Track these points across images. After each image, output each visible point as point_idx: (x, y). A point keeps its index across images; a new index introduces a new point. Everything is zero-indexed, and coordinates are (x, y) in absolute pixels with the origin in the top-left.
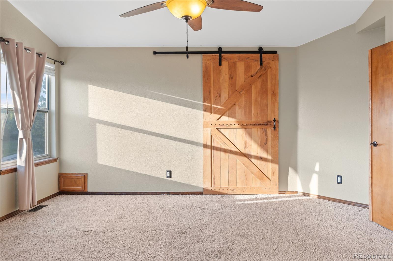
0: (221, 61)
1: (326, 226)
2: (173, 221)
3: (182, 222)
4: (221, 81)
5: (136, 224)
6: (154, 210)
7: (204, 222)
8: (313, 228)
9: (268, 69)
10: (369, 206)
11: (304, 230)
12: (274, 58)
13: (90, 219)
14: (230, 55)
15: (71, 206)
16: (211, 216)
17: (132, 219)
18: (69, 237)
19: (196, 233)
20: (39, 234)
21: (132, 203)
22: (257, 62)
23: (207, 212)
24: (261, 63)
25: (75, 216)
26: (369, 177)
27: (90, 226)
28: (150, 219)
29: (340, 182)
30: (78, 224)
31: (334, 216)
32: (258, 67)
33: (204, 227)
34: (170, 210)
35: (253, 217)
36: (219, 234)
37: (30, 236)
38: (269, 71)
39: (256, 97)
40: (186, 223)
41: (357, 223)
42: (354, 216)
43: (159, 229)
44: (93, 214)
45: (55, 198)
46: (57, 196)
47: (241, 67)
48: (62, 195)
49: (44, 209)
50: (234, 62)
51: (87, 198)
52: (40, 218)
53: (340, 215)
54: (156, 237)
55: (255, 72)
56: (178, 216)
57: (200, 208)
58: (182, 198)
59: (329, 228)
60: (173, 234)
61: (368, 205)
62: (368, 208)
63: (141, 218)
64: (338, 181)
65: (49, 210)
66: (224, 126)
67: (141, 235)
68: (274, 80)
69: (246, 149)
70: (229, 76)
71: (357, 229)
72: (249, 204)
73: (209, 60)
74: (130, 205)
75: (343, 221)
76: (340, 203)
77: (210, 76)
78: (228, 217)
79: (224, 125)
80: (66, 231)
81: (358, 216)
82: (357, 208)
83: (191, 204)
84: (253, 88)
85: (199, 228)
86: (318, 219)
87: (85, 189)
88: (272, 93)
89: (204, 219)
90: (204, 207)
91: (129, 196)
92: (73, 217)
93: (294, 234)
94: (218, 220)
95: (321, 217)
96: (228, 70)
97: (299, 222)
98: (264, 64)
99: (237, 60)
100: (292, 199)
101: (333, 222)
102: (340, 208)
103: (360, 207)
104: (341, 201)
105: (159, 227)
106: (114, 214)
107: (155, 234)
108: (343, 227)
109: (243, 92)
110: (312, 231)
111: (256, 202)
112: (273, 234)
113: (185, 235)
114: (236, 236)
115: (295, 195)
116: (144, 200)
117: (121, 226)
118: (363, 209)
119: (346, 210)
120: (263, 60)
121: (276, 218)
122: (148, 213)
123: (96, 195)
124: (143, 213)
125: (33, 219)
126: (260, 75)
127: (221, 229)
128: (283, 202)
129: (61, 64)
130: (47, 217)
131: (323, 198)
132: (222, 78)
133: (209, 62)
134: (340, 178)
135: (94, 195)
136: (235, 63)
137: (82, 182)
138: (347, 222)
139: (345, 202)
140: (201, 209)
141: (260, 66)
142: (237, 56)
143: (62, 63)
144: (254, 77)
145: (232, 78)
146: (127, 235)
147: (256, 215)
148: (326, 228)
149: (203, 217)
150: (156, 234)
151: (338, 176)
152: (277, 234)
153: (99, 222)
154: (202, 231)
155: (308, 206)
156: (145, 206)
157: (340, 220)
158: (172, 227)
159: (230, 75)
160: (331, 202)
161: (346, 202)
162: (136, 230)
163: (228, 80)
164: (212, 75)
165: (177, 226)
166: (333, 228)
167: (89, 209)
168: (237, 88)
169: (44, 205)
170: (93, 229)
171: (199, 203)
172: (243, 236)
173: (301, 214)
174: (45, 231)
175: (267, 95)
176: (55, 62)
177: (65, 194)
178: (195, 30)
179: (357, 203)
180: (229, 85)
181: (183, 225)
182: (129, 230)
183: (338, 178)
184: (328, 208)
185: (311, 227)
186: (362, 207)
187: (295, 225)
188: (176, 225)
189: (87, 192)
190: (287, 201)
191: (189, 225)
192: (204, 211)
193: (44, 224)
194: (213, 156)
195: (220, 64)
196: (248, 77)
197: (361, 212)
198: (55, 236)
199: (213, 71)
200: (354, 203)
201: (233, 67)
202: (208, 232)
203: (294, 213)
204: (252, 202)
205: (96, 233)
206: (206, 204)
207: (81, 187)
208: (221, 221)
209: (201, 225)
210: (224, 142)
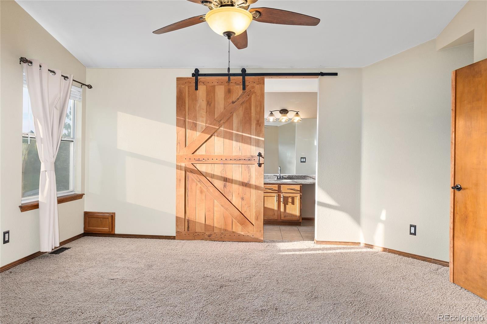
0: (198, 85)
1: (394, 285)
2: (210, 272)
3: (221, 274)
4: (197, 108)
5: (167, 273)
6: (189, 258)
7: (246, 274)
8: (378, 288)
9: (253, 94)
10: (450, 264)
11: (366, 290)
12: (259, 81)
13: (116, 265)
14: (208, 78)
15: (96, 250)
16: (255, 267)
17: (164, 267)
18: (93, 286)
19: (236, 287)
20: (60, 280)
21: (164, 249)
22: (239, 86)
23: (250, 262)
24: (244, 87)
25: (100, 261)
26: (450, 228)
27: (116, 273)
28: (184, 269)
29: (413, 232)
30: (104, 271)
31: (405, 274)
32: (241, 92)
33: (246, 280)
34: (208, 259)
35: (304, 272)
36: (263, 290)
37: (51, 282)
38: (253, 97)
39: (237, 127)
40: (225, 275)
41: (434, 284)
42: (430, 276)
43: (194, 280)
44: (120, 259)
45: (79, 239)
46: (81, 238)
47: (220, 92)
48: (86, 237)
49: (67, 251)
50: (212, 86)
51: (114, 241)
52: (62, 261)
53: (413, 274)
54: (190, 289)
55: (237, 98)
56: (217, 266)
57: (242, 258)
58: (222, 246)
59: (398, 289)
60: (210, 287)
61: (448, 263)
62: (449, 267)
63: (174, 267)
64: (411, 232)
65: (72, 253)
66: (200, 161)
67: (173, 287)
68: (259, 107)
69: (226, 189)
70: (207, 103)
71: (433, 291)
72: (301, 255)
73: (184, 84)
74: (162, 251)
75: (416, 281)
76: (413, 258)
77: (185, 103)
78: (275, 269)
79: (200, 159)
80: (89, 278)
81: (435, 276)
82: (434, 266)
83: (232, 253)
84: (234, 116)
85: (240, 282)
86: (384, 277)
87: (112, 230)
88: (257, 122)
89: (246, 271)
90: (247, 256)
91: (161, 240)
92: (98, 262)
93: (354, 293)
94: (263, 273)
95: (389, 274)
96: (205, 95)
97: (361, 279)
98: (247, 88)
99: (216, 84)
100: (353, 250)
101: (403, 281)
102: (412, 265)
103: (438, 264)
104: (414, 256)
105: (194, 278)
106: (144, 261)
107: (188, 286)
108: (416, 289)
109: (223, 121)
110: (376, 291)
111: (309, 252)
112: (328, 292)
113: (223, 289)
114: (283, 293)
115: (357, 246)
116: (178, 246)
117: (151, 275)
118: (442, 268)
119: (420, 268)
120: (247, 84)
121: (332, 274)
122: (181, 261)
123: (124, 238)
124: (176, 261)
125: (55, 263)
126: (242, 102)
127: (266, 283)
128: (343, 255)
129: (88, 88)
130: (70, 261)
131: (392, 251)
132: (198, 105)
133: (183, 86)
134: (414, 228)
135: (122, 237)
136: (214, 87)
137: (109, 223)
138: (421, 283)
139: (419, 257)
140: (244, 259)
141: (242, 90)
142: (216, 79)
143: (90, 87)
144: (235, 104)
145: (210, 105)
146: (157, 286)
147: (308, 269)
148: (394, 289)
149: (246, 269)
150: (190, 286)
151: (411, 226)
152: (334, 293)
153: (127, 270)
154: (244, 286)
155: (373, 260)
156: (179, 253)
157: (412, 280)
158: (208, 279)
159: (208, 101)
160: (401, 256)
161: (421, 258)
162: (168, 280)
163: (205, 107)
164: (187, 102)
165: (215, 278)
166: (403, 289)
167: (116, 254)
168: (216, 117)
169: (67, 247)
170: (120, 277)
171: (241, 252)
172: (292, 293)
173: (363, 271)
174: (67, 276)
175: (251, 124)
176: (81, 85)
177: (90, 236)
178: (239, 48)
179: (434, 259)
180: (206, 112)
181: (222, 277)
182: (160, 280)
183: (411, 227)
184: (398, 264)
185: (376, 286)
186: (441, 265)
187: (356, 284)
188: (214, 276)
189: (115, 234)
190: (346, 253)
191: (229, 277)
192: (246, 262)
193: (66, 268)
194: (188, 196)
195: (196, 89)
196: (228, 104)
197: (439, 271)
198: (77, 283)
199: (189, 96)
200: (431, 259)
201: (211, 92)
202: (250, 286)
203: (354, 268)
204: (304, 253)
205: (123, 281)
206: (249, 253)
207: (108, 229)
208: (267, 274)
209: (243, 278)
210: (200, 179)
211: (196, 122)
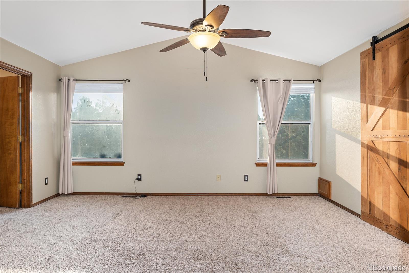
0: (375, 54)
4: (375, 80)
14: (382, 43)
46: (313, 196)
48: (319, 197)
69: (400, 173)
70: (382, 71)
73: (365, 57)
77: (366, 77)
79: (378, 136)
96: (381, 63)
99: (389, 46)
109: (396, 88)
132: (376, 76)
133: (365, 60)
136: (388, 50)
142: (390, 40)
143: (318, 81)
145: (385, 73)
159: (383, 68)
163: (381, 76)
168: (390, 85)
176: (313, 82)
180: (382, 82)
189: (331, 200)
194: (369, 176)
195: (374, 58)
199: (369, 68)
201: (385, 58)
207: (327, 194)
210: (377, 159)
211: (374, 95)
